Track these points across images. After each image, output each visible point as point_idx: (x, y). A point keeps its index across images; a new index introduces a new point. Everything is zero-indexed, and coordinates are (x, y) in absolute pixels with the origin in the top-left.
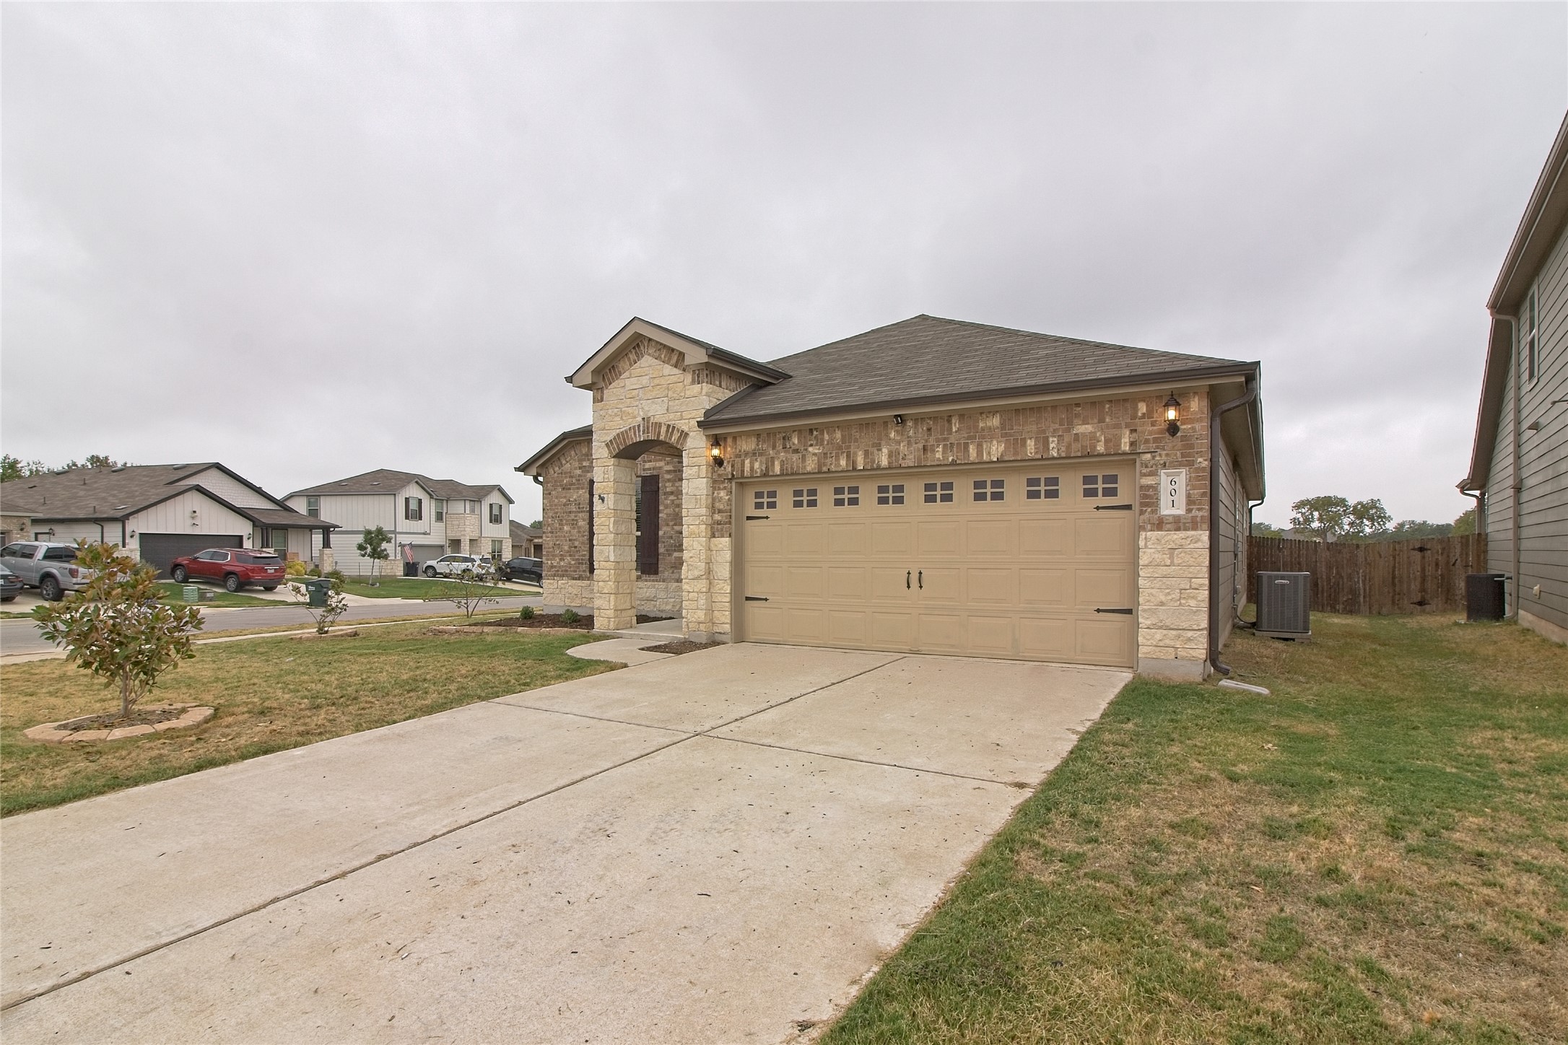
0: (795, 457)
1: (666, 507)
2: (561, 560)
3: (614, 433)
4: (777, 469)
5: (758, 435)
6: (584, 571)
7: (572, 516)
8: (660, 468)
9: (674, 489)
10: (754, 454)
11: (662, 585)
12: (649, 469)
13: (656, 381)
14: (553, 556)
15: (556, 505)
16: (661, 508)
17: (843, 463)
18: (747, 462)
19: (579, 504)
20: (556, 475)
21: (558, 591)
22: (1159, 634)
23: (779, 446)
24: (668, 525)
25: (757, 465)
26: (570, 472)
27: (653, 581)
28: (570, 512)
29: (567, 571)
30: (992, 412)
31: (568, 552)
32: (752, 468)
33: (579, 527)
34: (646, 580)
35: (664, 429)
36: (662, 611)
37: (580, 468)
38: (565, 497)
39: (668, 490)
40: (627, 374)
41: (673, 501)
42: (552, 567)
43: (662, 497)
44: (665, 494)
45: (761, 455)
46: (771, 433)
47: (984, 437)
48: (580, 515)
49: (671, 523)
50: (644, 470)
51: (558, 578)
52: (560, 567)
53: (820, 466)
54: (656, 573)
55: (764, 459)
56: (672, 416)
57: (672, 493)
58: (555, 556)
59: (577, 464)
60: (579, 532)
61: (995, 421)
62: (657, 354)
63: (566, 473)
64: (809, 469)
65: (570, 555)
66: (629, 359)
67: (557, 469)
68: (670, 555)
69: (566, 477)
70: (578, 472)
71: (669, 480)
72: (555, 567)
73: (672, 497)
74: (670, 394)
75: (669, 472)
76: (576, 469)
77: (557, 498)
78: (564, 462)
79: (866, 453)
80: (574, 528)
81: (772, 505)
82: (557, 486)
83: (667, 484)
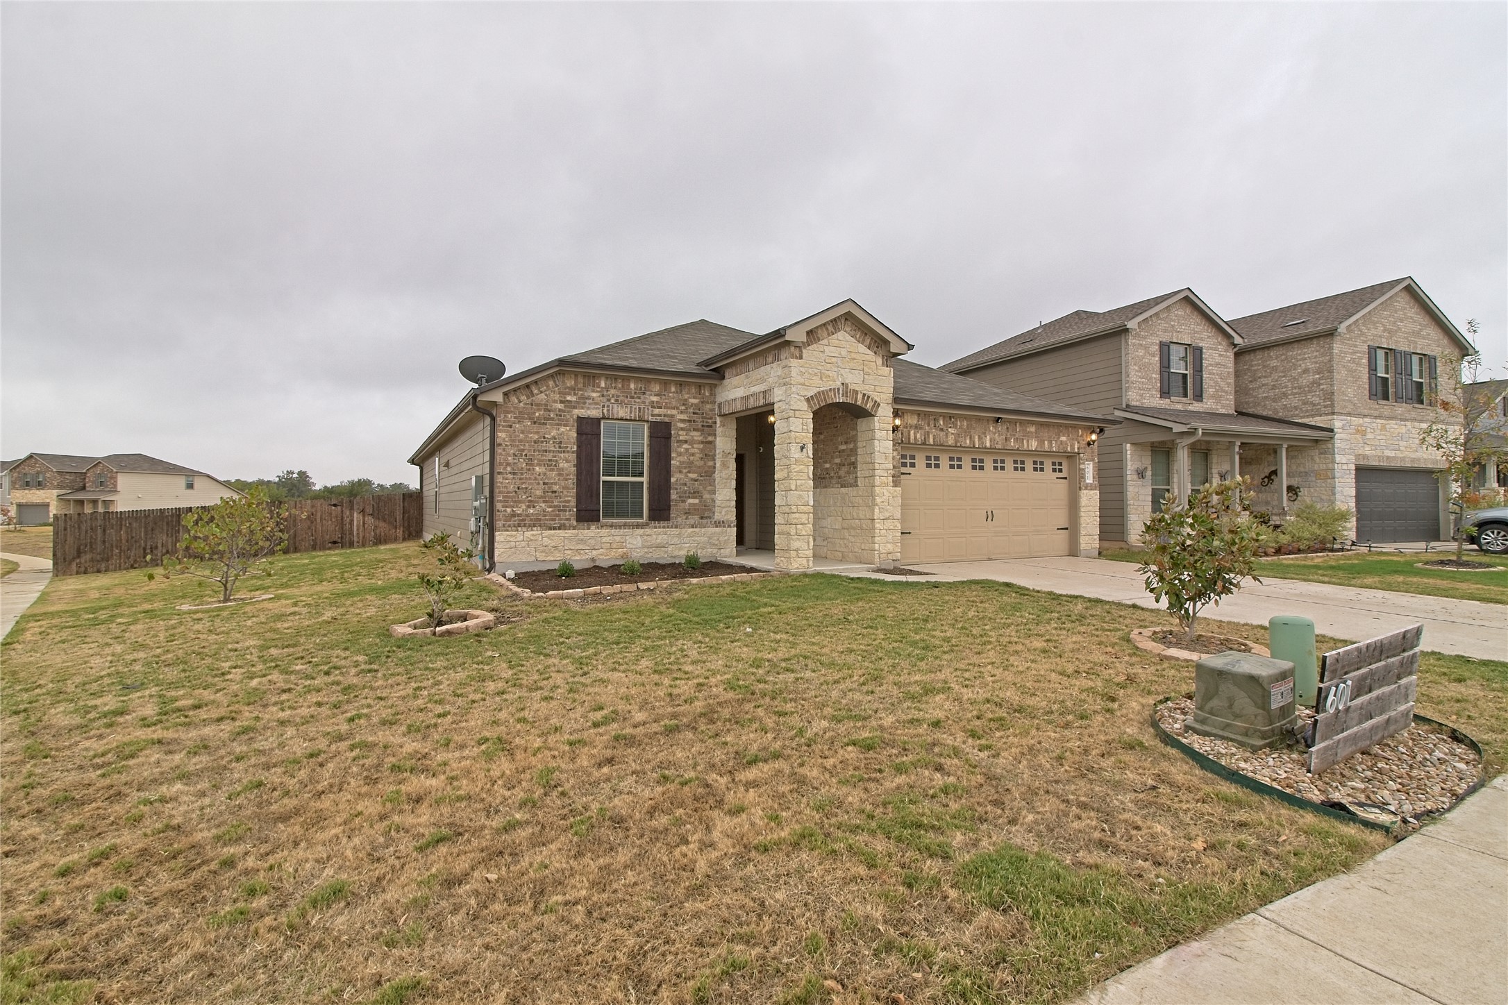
0: (942, 434)
1: (680, 454)
2: (529, 507)
3: (815, 391)
4: (931, 442)
5: (919, 414)
6: (568, 519)
7: (550, 456)
8: (672, 416)
9: (687, 438)
10: (916, 428)
11: (675, 531)
12: (660, 415)
13: (854, 355)
14: (515, 502)
15: (521, 441)
16: (673, 455)
17: (968, 442)
18: (912, 432)
19: (561, 442)
20: (522, 405)
21: (523, 544)
22: (1087, 538)
23: (932, 423)
24: (680, 472)
25: (918, 436)
26: (546, 405)
27: (664, 527)
28: (546, 451)
29: (540, 520)
30: (1032, 423)
31: (541, 497)
32: (915, 438)
33: (559, 469)
34: (655, 527)
35: (860, 396)
36: (674, 557)
37: (561, 402)
38: (537, 433)
39: (681, 438)
40: (825, 342)
41: (687, 450)
42: (513, 515)
43: (674, 445)
44: (678, 442)
45: (921, 428)
46: (927, 415)
47: (1027, 436)
48: (562, 455)
49: (685, 471)
50: (652, 415)
51: (524, 529)
52: (527, 515)
53: (956, 443)
54: (667, 519)
55: (923, 432)
56: (867, 387)
57: (686, 442)
58: (520, 502)
59: (557, 397)
60: (559, 475)
61: (1033, 429)
62: (853, 333)
63: (538, 405)
64: (950, 443)
65: (545, 502)
66: (827, 329)
67: (523, 398)
68: (684, 501)
69: (539, 410)
70: (560, 406)
71: (682, 429)
72: (519, 515)
73: (686, 446)
74: (866, 369)
75: (683, 421)
76: (555, 401)
77: (523, 432)
78: (536, 391)
79: (980, 438)
80: (552, 470)
81: (913, 465)
82: (523, 418)
83: (681, 433)
